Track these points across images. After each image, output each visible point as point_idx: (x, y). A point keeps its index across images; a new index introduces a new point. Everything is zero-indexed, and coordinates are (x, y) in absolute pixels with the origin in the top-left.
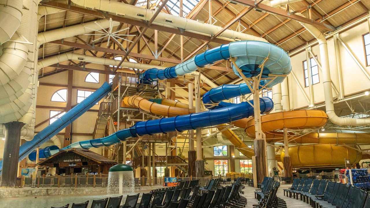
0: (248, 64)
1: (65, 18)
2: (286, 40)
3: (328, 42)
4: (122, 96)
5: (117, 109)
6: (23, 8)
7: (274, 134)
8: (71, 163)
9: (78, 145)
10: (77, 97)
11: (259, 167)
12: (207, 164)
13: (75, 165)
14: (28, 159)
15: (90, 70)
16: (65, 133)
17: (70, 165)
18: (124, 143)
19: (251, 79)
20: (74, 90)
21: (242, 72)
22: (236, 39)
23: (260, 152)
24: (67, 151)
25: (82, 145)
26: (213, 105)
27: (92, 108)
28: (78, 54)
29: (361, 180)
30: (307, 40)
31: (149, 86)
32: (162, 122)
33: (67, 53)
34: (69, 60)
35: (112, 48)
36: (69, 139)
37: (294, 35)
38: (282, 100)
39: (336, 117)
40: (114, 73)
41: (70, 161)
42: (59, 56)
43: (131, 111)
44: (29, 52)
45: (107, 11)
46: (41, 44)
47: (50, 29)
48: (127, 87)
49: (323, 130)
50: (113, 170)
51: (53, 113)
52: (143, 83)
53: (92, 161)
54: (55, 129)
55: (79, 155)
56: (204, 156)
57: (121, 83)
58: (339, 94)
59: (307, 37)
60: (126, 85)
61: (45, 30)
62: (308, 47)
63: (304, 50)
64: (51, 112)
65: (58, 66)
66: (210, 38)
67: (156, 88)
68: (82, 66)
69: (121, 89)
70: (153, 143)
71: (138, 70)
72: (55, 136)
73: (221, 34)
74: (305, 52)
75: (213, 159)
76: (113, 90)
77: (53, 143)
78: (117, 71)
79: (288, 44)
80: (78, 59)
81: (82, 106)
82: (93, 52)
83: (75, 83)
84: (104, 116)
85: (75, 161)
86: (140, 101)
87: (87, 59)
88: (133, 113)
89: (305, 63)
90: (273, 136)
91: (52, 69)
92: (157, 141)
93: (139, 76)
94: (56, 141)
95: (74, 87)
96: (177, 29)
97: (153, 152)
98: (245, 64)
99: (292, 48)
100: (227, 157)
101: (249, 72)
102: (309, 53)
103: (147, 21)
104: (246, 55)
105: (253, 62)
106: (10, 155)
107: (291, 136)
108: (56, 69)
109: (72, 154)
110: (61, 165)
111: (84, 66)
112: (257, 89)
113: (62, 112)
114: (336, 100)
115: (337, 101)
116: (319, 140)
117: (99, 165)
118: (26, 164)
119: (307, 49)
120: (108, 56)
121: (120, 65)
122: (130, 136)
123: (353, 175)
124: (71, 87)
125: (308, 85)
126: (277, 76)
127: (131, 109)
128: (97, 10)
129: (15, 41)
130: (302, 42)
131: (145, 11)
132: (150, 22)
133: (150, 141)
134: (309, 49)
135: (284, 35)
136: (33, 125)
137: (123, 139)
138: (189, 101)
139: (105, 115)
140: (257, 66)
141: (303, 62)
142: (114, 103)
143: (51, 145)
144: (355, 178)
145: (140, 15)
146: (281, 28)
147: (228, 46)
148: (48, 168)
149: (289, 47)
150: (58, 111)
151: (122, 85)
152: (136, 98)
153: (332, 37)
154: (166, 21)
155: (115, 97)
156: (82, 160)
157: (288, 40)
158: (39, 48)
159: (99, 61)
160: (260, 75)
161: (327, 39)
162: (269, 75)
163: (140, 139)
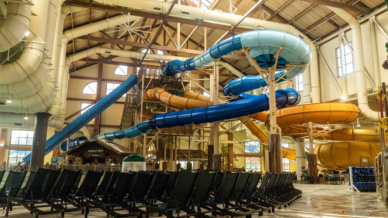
0: (262, 54)
1: (90, 15)
2: (316, 26)
3: (362, 26)
4: (146, 89)
5: (141, 102)
6: (31, 15)
7: (300, 129)
8: (94, 153)
9: (103, 136)
10: (106, 89)
11: (272, 163)
12: (237, 160)
13: (98, 155)
14: (61, 149)
15: (118, 63)
16: (94, 125)
17: (93, 155)
18: (145, 135)
19: (267, 69)
20: (103, 83)
21: (257, 62)
22: (259, 28)
23: (274, 148)
24: (91, 142)
25: (107, 136)
26: (233, 98)
27: (118, 101)
28: (106, 48)
29: (364, 179)
30: (341, 24)
31: (173, 78)
32: (179, 115)
33: (95, 47)
34: (97, 54)
35: (138, 41)
36: (97, 130)
37: (324, 19)
38: (311, 91)
39: (370, 111)
40: (140, 65)
41: (94, 151)
42: (87, 51)
43: (155, 103)
44: (45, 50)
45: (125, 7)
46: (69, 40)
47: (77, 26)
48: (151, 80)
49: (359, 126)
50: (126, 160)
51: (84, 105)
52: (166, 75)
53: (114, 152)
54: (84, 121)
55: (102, 146)
56: (234, 152)
57: (145, 75)
58: (375, 85)
59: (340, 21)
60: (149, 77)
61: (73, 27)
62: (341, 33)
63: (337, 36)
64: (82, 104)
65: (87, 60)
66: (230, 28)
67: (179, 80)
68: (110, 60)
69: (144, 81)
70: (176, 136)
71: (164, 62)
72: (84, 127)
73: (241, 23)
74: (337, 38)
75: (244, 156)
76: (138, 82)
77: (83, 134)
78: (143, 63)
79: (319, 30)
80: (106, 52)
81: (109, 98)
82: (121, 46)
83: (104, 76)
84: (130, 109)
85: (98, 151)
86: (161, 93)
87: (114, 52)
88: (157, 105)
89: (338, 50)
90: (299, 131)
91: (83, 63)
92: (179, 134)
93: (162, 69)
94: (85, 132)
95: (104, 80)
96: (195, 20)
97: (175, 145)
98: (259, 55)
99: (324, 33)
100: (260, 154)
101: (264, 62)
102: (343, 39)
103: (165, 14)
104: (258, 45)
105: (267, 52)
106: (38, 143)
107: (318, 131)
108: (87, 62)
109: (96, 145)
110: (86, 155)
111: (111, 60)
112: (273, 81)
113: (92, 104)
114: (371, 91)
115: (372, 93)
116: (354, 137)
117: (119, 156)
118: (59, 153)
119: (340, 35)
120: (136, 49)
121: (144, 57)
122: (150, 129)
123: (353, 173)
124: (101, 80)
125: (341, 76)
126: (295, 66)
127: (153, 102)
128: (117, 6)
129: (32, 42)
130: (334, 28)
131: (162, 4)
132: (166, 15)
133: (172, 134)
134: (342, 35)
135: (314, 21)
136: (63, 117)
137: (144, 132)
138: (211, 94)
139: (130, 107)
140: (271, 56)
141: (336, 49)
142: (139, 96)
143: (81, 136)
144: (356, 176)
145: (156, 9)
146: (309, 13)
147: (240, 37)
148: (75, 158)
149: (321, 33)
150: (89, 103)
151: (146, 77)
152: (158, 90)
153: (368, 20)
154: (183, 12)
155: (140, 90)
156: (104, 151)
157: (318, 26)
158: (67, 44)
159: (125, 54)
160: (275, 65)
161: (361, 24)
162: (286, 65)
163: (159, 132)
